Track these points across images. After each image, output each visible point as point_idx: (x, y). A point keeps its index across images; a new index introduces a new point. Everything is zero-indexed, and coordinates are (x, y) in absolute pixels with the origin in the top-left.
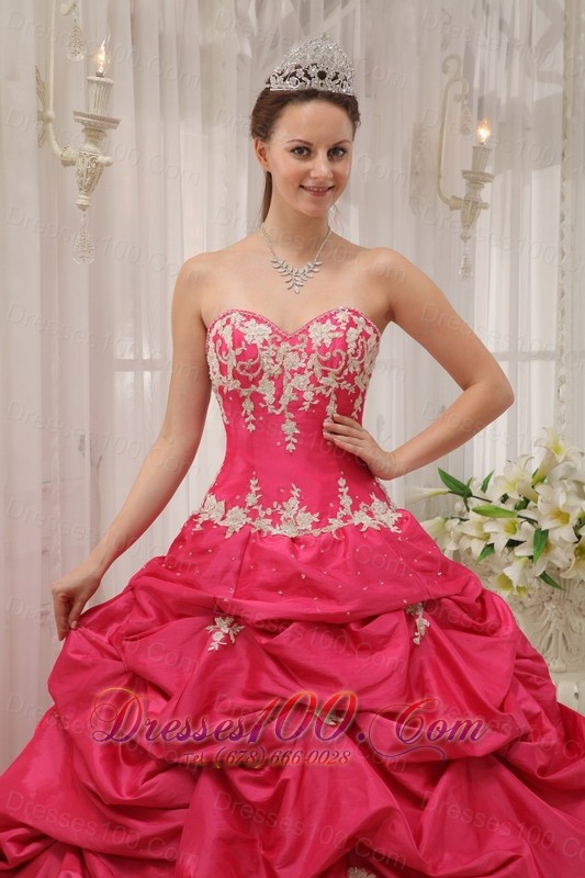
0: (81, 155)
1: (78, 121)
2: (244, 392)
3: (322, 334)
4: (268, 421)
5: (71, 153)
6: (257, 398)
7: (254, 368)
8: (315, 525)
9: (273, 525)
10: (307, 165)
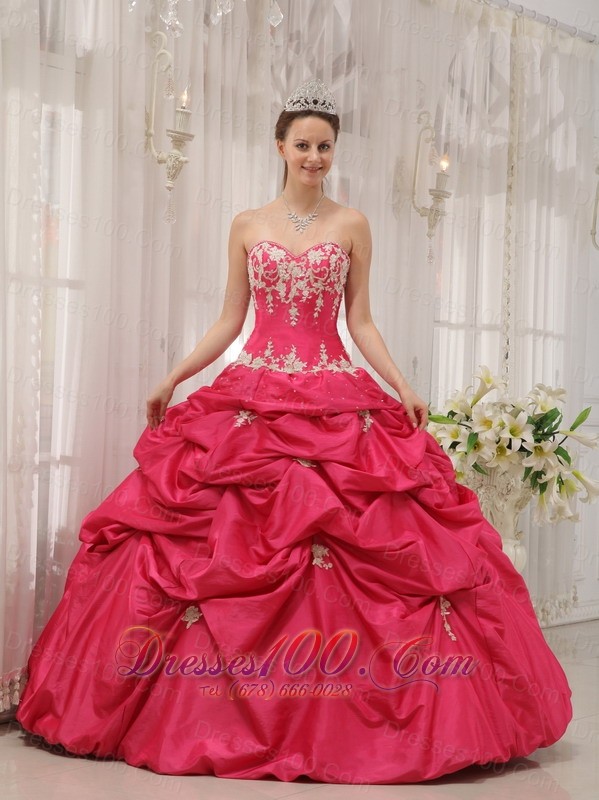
0: (170, 156)
1: (169, 135)
2: (268, 290)
3: (315, 257)
4: (281, 308)
5: (164, 155)
6: (275, 293)
7: (274, 275)
8: (304, 369)
9: (280, 368)
10: (305, 154)
